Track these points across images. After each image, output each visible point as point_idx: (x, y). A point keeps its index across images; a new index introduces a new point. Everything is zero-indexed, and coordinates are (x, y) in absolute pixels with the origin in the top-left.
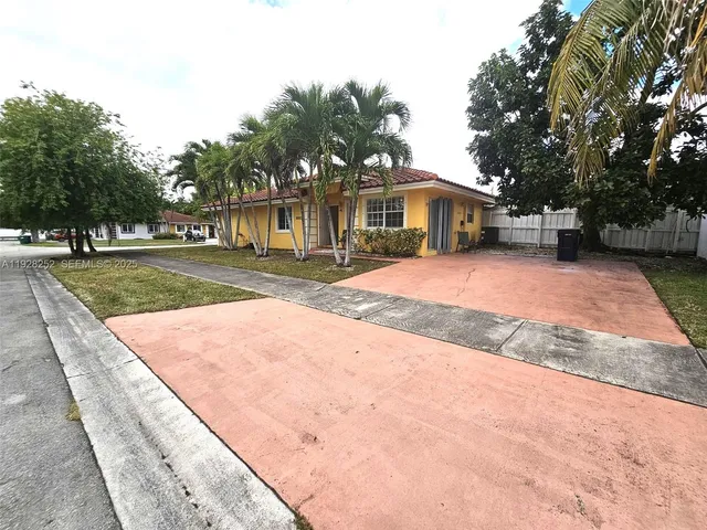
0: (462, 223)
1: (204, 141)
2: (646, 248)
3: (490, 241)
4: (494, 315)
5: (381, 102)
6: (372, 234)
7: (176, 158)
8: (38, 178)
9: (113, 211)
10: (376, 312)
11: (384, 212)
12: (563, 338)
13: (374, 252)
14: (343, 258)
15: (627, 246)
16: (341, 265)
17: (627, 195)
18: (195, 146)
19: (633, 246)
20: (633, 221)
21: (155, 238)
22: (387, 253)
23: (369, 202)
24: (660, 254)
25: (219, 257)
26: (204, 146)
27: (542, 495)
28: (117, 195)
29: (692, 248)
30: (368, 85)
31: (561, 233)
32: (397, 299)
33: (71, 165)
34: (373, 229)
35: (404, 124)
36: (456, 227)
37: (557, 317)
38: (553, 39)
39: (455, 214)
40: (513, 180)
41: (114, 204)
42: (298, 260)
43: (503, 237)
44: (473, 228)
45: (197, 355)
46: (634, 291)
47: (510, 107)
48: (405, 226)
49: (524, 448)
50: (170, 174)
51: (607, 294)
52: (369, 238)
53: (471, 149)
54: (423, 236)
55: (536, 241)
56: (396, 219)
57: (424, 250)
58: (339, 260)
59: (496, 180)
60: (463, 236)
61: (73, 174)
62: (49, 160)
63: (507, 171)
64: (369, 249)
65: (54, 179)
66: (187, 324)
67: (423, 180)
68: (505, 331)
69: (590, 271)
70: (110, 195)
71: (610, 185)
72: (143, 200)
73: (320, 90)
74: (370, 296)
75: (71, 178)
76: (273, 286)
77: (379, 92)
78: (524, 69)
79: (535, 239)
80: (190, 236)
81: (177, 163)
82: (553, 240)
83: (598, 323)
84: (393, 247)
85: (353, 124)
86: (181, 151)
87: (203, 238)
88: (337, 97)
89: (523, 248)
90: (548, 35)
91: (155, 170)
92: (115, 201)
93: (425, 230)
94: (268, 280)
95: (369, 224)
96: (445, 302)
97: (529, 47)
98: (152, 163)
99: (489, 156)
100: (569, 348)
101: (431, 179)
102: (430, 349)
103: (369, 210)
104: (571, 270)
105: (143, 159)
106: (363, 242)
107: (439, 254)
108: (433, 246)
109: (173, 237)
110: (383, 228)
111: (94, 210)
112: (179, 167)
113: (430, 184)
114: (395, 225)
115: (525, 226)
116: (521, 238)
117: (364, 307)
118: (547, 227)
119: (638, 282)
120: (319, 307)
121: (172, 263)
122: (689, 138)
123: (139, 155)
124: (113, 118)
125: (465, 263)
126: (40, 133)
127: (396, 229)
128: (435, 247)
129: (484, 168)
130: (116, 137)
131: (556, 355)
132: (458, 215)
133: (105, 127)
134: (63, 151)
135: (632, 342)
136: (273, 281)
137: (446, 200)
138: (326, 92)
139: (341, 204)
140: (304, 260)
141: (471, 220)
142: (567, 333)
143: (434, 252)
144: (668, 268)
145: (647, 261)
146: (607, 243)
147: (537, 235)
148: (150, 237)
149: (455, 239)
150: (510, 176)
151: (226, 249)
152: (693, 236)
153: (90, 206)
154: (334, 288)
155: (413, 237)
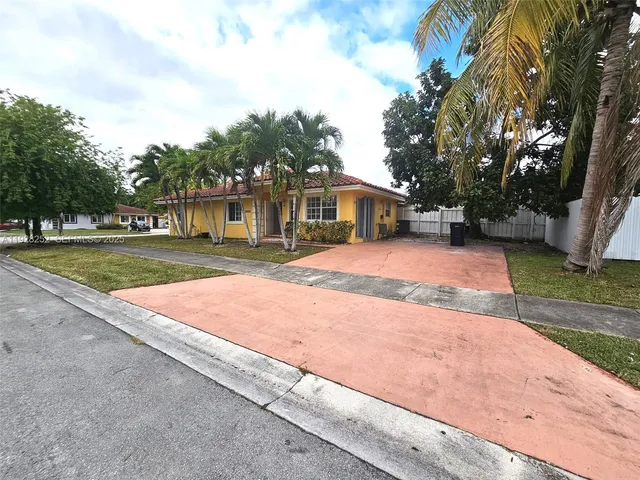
0: (382, 217)
1: (165, 145)
2: (513, 236)
3: (402, 231)
4: (403, 281)
5: (320, 126)
6: (311, 225)
7: (137, 158)
8: (6, 173)
9: (74, 204)
10: (322, 282)
11: (321, 208)
12: (444, 292)
13: (313, 240)
14: (290, 245)
15: (500, 235)
16: (289, 250)
17: (491, 199)
18: (156, 148)
19: (504, 235)
20: (497, 216)
21: (99, 228)
22: (324, 240)
23: (308, 199)
24: (521, 241)
25: (177, 244)
26: (165, 149)
27: (419, 353)
28: (79, 189)
29: (541, 236)
30: (311, 113)
31: (453, 225)
32: (335, 273)
33: (38, 161)
34: (312, 221)
35: (338, 143)
36: (377, 220)
37: (443, 280)
38: (440, 87)
39: (376, 209)
40: (418, 185)
41: (75, 197)
42: (251, 247)
43: (414, 228)
44: (390, 221)
45: (202, 310)
46: (495, 265)
47: (413, 133)
48: (338, 219)
49: (413, 339)
50: (131, 171)
51: (477, 267)
52: (309, 229)
53: (386, 162)
54: (352, 227)
55: (438, 231)
56: (330, 214)
57: (353, 238)
58: (287, 247)
59: (406, 184)
60: (382, 227)
61: (39, 170)
62: (18, 157)
63: (414, 179)
64: (309, 238)
65: (21, 174)
66: (183, 293)
67: (351, 184)
68: (409, 289)
69: (471, 253)
70: (72, 189)
71: (479, 192)
72: (103, 194)
73: (274, 115)
74: (315, 272)
75: (38, 174)
76: (237, 266)
77: (320, 119)
78: (422, 106)
79: (436, 229)
80: (134, 227)
81: (139, 162)
82: (447, 231)
83: (466, 283)
84: (328, 236)
85: (300, 142)
86: (142, 152)
87: (148, 229)
88: (287, 122)
89: (428, 237)
90: (436, 84)
91: (116, 168)
92: (77, 195)
93: (354, 222)
94: (231, 262)
95: (309, 218)
96: (371, 274)
97: (424, 92)
98: (112, 161)
99: (400, 166)
100: (446, 296)
101: (358, 183)
102: (361, 301)
103: (308, 205)
104: (459, 252)
105: (105, 157)
106: (304, 232)
107: (364, 241)
108: (360, 235)
109: (117, 227)
110: (320, 220)
111: (58, 202)
112: (141, 166)
113: (357, 187)
114: (330, 218)
115: (429, 220)
116: (426, 229)
117: (312, 279)
118: (445, 220)
119: (499, 259)
120: (280, 279)
121: (135, 250)
122: (531, 160)
123: (99, 154)
124: (77, 121)
125: (385, 247)
126: (11, 133)
127: (331, 222)
128: (361, 236)
129: (396, 175)
130: (76, 136)
131: (437, 300)
132: (379, 211)
133: (68, 127)
134: (34, 149)
135: (482, 293)
136: (236, 263)
137: (369, 199)
138: (279, 117)
139: (285, 201)
140: (257, 246)
141: (388, 214)
142: (447, 289)
143: (361, 240)
144: (521, 250)
145: (509, 245)
146: (487, 233)
147: (438, 226)
148: (94, 227)
149: (376, 230)
150: (416, 182)
151: (181, 238)
152: (542, 227)
153: (52, 199)
154: (288, 267)
155: (344, 227)
